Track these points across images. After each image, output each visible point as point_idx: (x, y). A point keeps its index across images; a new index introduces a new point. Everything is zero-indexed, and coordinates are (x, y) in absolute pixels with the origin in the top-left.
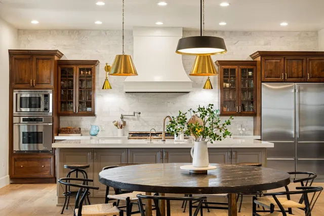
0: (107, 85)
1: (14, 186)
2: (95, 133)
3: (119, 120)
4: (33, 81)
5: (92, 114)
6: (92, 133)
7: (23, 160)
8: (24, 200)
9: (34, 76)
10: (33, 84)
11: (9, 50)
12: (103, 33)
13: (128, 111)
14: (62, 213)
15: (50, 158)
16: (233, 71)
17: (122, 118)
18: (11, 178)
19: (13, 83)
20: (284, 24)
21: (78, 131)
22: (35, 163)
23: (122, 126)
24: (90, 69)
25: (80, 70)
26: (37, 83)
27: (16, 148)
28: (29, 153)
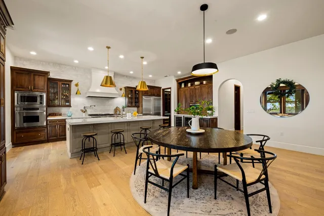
0: (78, 93)
1: (18, 149)
2: (70, 115)
3: (83, 109)
4: (31, 87)
5: (70, 106)
6: (69, 115)
7: (23, 132)
8: (38, 159)
9: (32, 84)
10: (31, 88)
11: (11, 67)
12: (74, 68)
13: (88, 105)
14: (82, 164)
15: (45, 130)
16: (132, 91)
17: (85, 108)
18: (13, 144)
19: (15, 87)
20: (150, 76)
21: (60, 115)
22: (33, 134)
23: (85, 112)
24: (68, 84)
25: (62, 84)
26: (34, 88)
27: (17, 125)
28: (28, 128)
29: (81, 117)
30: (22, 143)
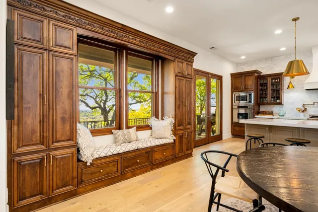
0: (291, 86)
3: (301, 107)
5: (280, 104)
6: (281, 114)
7: (238, 127)
9: (244, 85)
10: (243, 89)
11: (231, 74)
13: (308, 102)
17: (304, 105)
18: (232, 135)
21: (271, 113)
23: (304, 111)
24: (279, 78)
25: (272, 79)
29: (298, 118)
30: (239, 136)
